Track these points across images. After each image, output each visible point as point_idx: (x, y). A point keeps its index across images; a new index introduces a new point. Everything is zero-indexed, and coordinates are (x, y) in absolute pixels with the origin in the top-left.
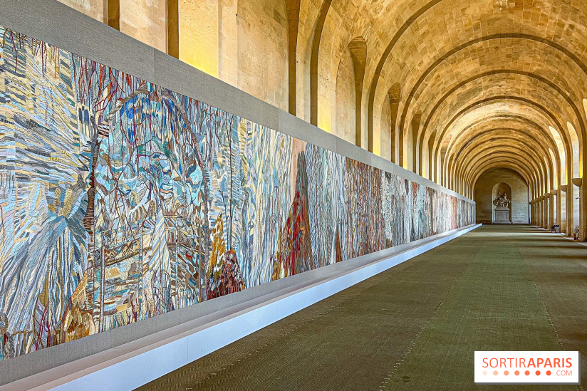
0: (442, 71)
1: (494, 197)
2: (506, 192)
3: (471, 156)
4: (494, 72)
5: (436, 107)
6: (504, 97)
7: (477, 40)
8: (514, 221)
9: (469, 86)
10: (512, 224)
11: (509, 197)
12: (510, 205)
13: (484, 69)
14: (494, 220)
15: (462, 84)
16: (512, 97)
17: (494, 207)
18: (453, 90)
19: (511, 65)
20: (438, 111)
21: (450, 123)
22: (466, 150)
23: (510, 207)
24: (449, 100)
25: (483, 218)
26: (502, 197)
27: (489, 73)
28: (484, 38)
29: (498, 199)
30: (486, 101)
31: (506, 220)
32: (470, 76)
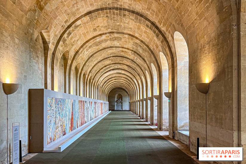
0: (100, 64)
1: (116, 99)
2: (120, 97)
3: (107, 85)
4: (116, 63)
5: (97, 73)
6: (119, 69)
7: (111, 57)
8: (124, 109)
9: (107, 67)
10: (123, 111)
11: (122, 100)
12: (122, 103)
13: (113, 62)
14: (116, 109)
15: (106, 66)
16: (122, 69)
17: (116, 104)
18: (102, 68)
19: (121, 62)
20: (97, 74)
21: (101, 77)
22: (105, 84)
23: (122, 104)
24: (101, 71)
25: (111, 108)
26: (119, 99)
27: (114, 64)
28: (113, 57)
29: (118, 100)
30: (113, 70)
31: (120, 109)
32: (108, 64)
